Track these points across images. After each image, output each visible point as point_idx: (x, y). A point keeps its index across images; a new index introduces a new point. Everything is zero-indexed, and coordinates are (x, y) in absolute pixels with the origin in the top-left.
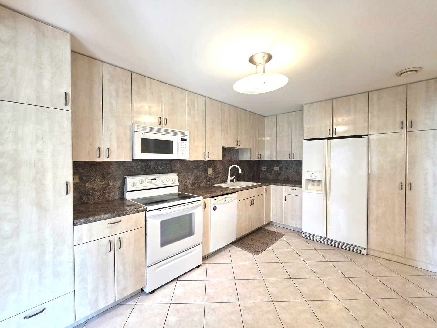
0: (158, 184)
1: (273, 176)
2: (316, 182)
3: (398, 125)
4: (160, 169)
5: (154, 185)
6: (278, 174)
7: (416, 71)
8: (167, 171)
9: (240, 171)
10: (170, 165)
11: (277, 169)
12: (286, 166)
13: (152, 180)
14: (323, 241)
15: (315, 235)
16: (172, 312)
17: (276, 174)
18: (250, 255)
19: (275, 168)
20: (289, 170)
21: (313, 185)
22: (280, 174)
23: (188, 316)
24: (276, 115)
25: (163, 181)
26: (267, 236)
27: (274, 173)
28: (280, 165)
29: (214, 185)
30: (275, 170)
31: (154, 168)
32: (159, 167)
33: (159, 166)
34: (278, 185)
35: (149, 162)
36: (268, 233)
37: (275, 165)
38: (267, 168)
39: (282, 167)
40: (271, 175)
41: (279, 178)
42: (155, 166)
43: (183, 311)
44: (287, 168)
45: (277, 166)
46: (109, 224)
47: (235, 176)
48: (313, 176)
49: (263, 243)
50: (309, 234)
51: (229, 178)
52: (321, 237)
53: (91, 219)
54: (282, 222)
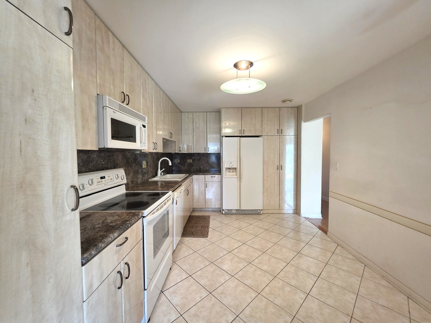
0: (109, 184)
1: (187, 168)
2: (232, 169)
3: (276, 131)
4: (104, 163)
5: (105, 185)
6: (191, 165)
7: (290, 101)
8: (110, 166)
9: (170, 164)
10: (113, 158)
11: (191, 161)
12: (198, 158)
13: (102, 178)
14: (238, 212)
15: (232, 210)
16: (192, 321)
17: (189, 166)
18: (203, 240)
19: (188, 160)
20: (201, 162)
21: (229, 172)
22: (192, 165)
23: (210, 312)
24: (193, 112)
25: (113, 179)
26: (200, 221)
27: (188, 165)
28: (193, 157)
29: (149, 180)
30: (188, 162)
31: (97, 163)
32: (102, 161)
33: (102, 159)
34: (200, 175)
35: (91, 154)
36: (198, 218)
37: (188, 158)
38: (180, 161)
39: (195, 159)
40: (184, 167)
41: (192, 170)
42: (98, 159)
43: (200, 312)
44: (199, 160)
45: (189, 159)
46: (117, 246)
47: (164, 169)
48: (231, 165)
49: (202, 227)
50: (228, 210)
51: (159, 172)
52: (236, 210)
53: (103, 245)
54: (203, 206)
